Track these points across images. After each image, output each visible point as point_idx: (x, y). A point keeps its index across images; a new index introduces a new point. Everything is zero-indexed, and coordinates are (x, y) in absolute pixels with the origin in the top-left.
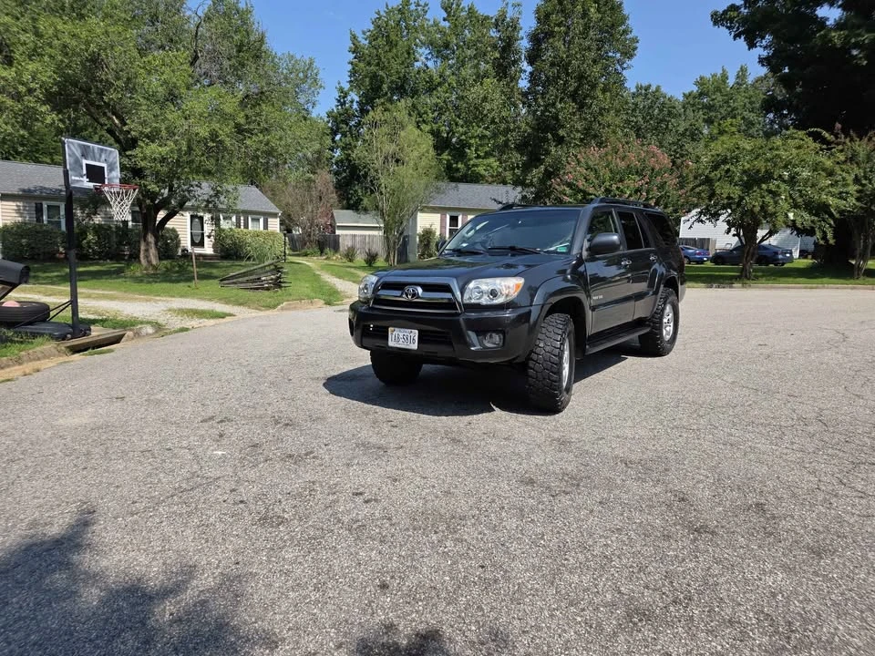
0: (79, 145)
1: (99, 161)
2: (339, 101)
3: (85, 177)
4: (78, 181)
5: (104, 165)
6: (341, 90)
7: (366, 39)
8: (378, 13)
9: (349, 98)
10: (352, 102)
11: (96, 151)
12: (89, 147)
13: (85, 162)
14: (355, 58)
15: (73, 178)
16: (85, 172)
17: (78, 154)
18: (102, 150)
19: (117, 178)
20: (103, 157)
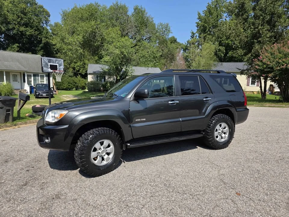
0: (47, 59)
1: (55, 63)
2: (191, 37)
3: (49, 69)
4: (47, 70)
5: (57, 65)
6: (193, 33)
7: (204, 14)
8: (208, 4)
9: (195, 35)
10: (196, 36)
11: (54, 60)
12: (51, 59)
13: (49, 64)
14: (200, 21)
15: (45, 69)
16: (49, 67)
17: (47, 61)
18: (56, 60)
19: (62, 68)
20: (57, 62)
